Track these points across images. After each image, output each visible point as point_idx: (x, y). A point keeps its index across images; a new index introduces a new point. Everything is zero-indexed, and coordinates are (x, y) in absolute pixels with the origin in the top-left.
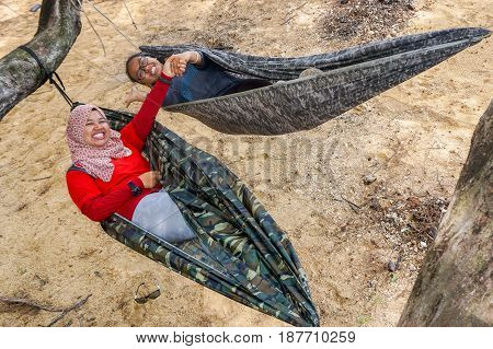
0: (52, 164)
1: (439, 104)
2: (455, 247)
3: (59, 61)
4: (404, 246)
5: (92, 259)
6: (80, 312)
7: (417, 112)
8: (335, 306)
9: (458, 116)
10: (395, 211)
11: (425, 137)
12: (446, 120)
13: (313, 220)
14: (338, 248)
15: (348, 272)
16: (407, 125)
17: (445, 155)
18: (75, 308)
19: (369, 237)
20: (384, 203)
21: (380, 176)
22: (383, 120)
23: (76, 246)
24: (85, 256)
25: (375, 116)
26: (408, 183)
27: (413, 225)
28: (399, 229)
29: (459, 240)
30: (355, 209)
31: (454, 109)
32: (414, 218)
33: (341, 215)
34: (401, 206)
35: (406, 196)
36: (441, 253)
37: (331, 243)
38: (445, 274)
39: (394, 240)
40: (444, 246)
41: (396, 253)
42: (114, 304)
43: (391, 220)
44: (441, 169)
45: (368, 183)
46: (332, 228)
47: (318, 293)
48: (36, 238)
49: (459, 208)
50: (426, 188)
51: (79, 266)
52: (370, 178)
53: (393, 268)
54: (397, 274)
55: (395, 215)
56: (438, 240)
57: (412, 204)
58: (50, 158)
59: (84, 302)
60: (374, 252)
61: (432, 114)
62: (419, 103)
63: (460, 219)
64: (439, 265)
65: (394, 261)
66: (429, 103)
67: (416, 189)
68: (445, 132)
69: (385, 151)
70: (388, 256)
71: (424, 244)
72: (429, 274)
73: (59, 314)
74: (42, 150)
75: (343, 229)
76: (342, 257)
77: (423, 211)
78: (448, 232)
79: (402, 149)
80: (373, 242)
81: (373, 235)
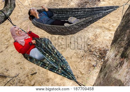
0: (9, 41)
1: (106, 25)
2: (110, 60)
3: (10, 14)
4: (98, 61)
5: (19, 64)
6: (17, 78)
7: (101, 27)
8: (81, 75)
9: (111, 28)
10: (95, 52)
11: (103, 33)
12: (108, 29)
13: (75, 54)
14: (81, 61)
15: (84, 67)
16: (98, 31)
17: (108, 38)
18: (16, 77)
19: (89, 58)
20: (93, 50)
21: (92, 43)
23: (15, 61)
24: (18, 64)
25: (90, 28)
26: (99, 45)
27: (100, 55)
28: (96, 56)
29: (111, 58)
30: (85, 52)
31: (110, 26)
33: (82, 53)
34: (97, 51)
35: (98, 48)
36: (107, 62)
37: (79, 60)
38: (108, 67)
39: (95, 59)
40: (108, 60)
41: (96, 62)
42: (25, 76)
43: (94, 54)
44: (107, 41)
45: (89, 45)
46: (80, 56)
48: (5, 59)
49: (111, 50)
50: (103, 46)
51: (16, 66)
52: (89, 44)
53: (95, 66)
54: (96, 68)
55: (95, 53)
56: (106, 58)
57: (100, 50)
58: (8, 39)
59: (18, 75)
60: (90, 62)
61: (105, 28)
62: (101, 25)
63: (112, 53)
64: (106, 65)
65: (95, 64)
66: (104, 25)
67: (101, 47)
68: (108, 32)
69: (93, 37)
70: (93, 63)
71: (102, 60)
72: (104, 67)
73: (12, 78)
74: (6, 37)
75: (82, 57)
76: (82, 63)
77: (102, 52)
78: (109, 56)
79: (97, 36)
80: (90, 60)
81: (90, 58)
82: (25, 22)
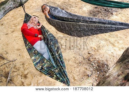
0: (16, 26)
1: (112, 40)
2: (111, 78)
3: (25, 2)
4: (94, 72)
5: (19, 51)
6: (13, 63)
7: (106, 40)
8: (73, 80)
9: (116, 44)
10: (94, 62)
11: (106, 47)
12: (113, 44)
13: (73, 58)
14: (77, 67)
15: (78, 73)
16: (103, 42)
17: (110, 53)
18: (12, 61)
19: (85, 67)
20: (91, 60)
21: (93, 53)
22: (97, 40)
23: (16, 47)
24: (18, 50)
25: (96, 38)
26: (99, 57)
27: (97, 67)
28: (93, 67)
29: (113, 77)
30: (84, 59)
31: (116, 42)
32: (98, 66)
33: (80, 59)
34: (95, 62)
35: (97, 60)
36: (107, 78)
37: (76, 65)
39: (91, 69)
40: (109, 77)
41: (91, 73)
42: (21, 63)
43: (92, 64)
44: (108, 56)
45: (89, 54)
46: (77, 62)
47: (70, 76)
48: (8, 42)
49: (115, 68)
50: (103, 59)
51: (16, 52)
52: (90, 53)
53: (89, 76)
54: (90, 78)
55: (93, 64)
56: (107, 74)
57: (98, 62)
58: (16, 24)
59: (15, 61)
60: (86, 71)
61: (110, 42)
62: (107, 38)
63: (115, 71)
64: (106, 81)
65: (90, 75)
66: (110, 39)
67: (100, 59)
68: (112, 47)
69: (95, 47)
70: (89, 73)
71: (98, 73)
72: (102, 82)
73: (8, 62)
74: (15, 22)
75: (80, 63)
76: (78, 69)
77: (101, 65)
78: (111, 73)
79: (100, 48)
80: (86, 68)
81: (87, 67)
82: (36, 14)
